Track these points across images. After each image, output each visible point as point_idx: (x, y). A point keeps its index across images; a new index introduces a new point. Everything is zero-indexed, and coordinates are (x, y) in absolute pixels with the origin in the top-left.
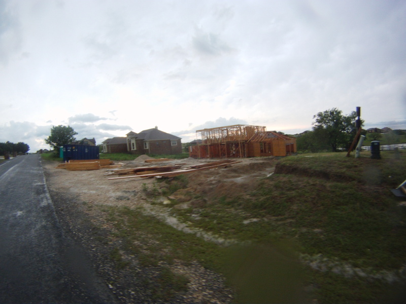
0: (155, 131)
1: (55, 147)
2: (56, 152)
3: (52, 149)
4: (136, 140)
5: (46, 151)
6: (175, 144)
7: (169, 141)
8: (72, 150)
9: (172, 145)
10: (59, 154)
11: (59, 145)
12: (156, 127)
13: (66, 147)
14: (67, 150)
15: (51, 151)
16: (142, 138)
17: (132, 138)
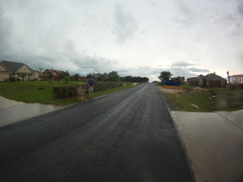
0: (213, 75)
1: (162, 80)
2: (162, 82)
3: (161, 81)
4: (202, 80)
5: (158, 82)
6: (223, 83)
7: (220, 81)
8: (168, 82)
9: (221, 84)
10: (163, 83)
11: (164, 79)
12: (215, 73)
13: (166, 80)
14: (166, 82)
15: (160, 82)
16: (205, 79)
17: (200, 78)
